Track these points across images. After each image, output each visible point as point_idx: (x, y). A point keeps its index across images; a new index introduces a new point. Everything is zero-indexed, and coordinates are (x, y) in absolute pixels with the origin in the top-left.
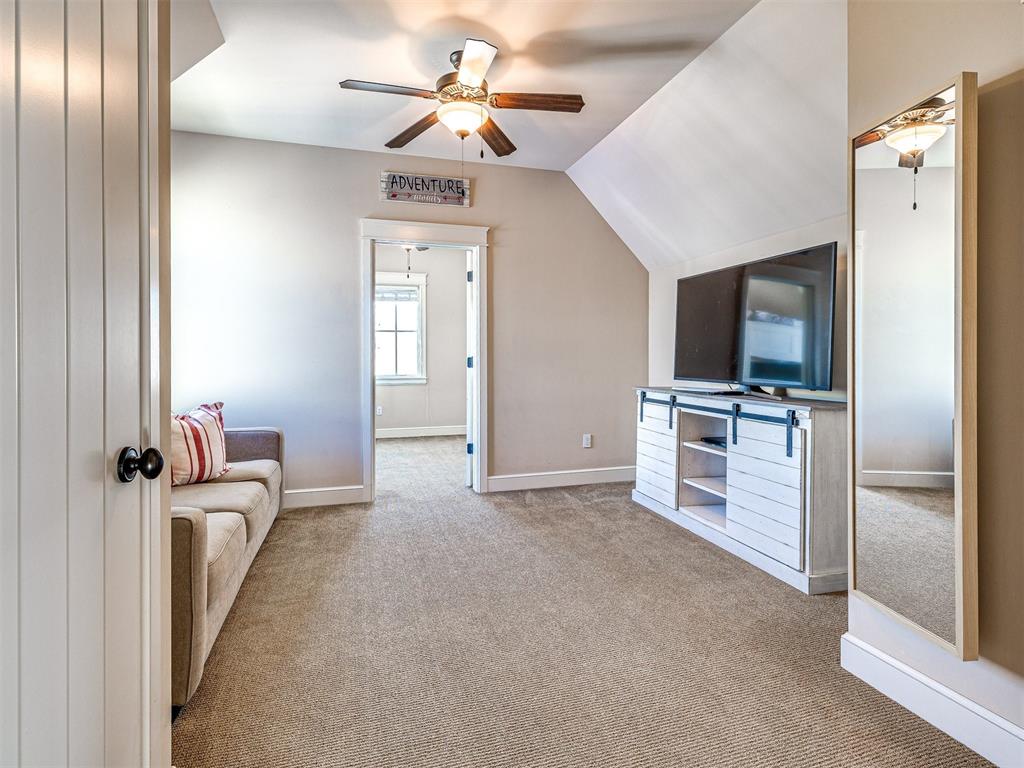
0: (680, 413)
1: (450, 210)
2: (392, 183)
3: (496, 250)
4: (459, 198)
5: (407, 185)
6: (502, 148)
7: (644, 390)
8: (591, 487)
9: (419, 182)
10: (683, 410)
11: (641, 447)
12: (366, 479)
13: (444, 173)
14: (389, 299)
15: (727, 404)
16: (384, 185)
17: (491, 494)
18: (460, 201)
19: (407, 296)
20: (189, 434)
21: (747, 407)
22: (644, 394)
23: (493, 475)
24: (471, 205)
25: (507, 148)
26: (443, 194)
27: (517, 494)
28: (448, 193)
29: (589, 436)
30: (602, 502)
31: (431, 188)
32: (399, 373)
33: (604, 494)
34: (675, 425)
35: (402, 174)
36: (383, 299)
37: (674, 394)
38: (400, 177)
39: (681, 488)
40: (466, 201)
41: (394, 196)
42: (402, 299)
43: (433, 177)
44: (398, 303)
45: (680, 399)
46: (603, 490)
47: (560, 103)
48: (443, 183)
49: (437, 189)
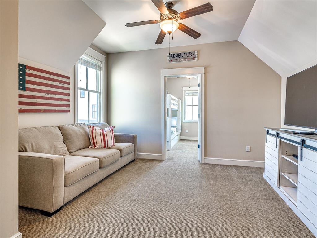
0: (280, 142)
1: (191, 62)
2: (171, 57)
3: (208, 75)
4: (194, 58)
5: (176, 56)
6: (195, 35)
7: (268, 129)
8: (247, 168)
9: (180, 55)
10: (282, 140)
11: (267, 155)
12: (163, 152)
13: (188, 50)
14: (190, 95)
15: (298, 139)
16: (168, 58)
17: (204, 164)
18: (194, 59)
19: (196, 94)
20: (102, 134)
21: (309, 142)
22: (268, 131)
23: (206, 157)
24: (198, 60)
25: (197, 35)
26: (188, 57)
27: (213, 166)
28: (190, 57)
29: (249, 147)
30: (247, 176)
31: (184, 56)
32: (193, 119)
33: (251, 172)
34: (278, 147)
35: (174, 53)
36: (188, 95)
37: (278, 132)
38: (173, 54)
39: (280, 177)
40: (196, 59)
41: (172, 61)
42: (195, 95)
43: (184, 52)
44: (193, 96)
45: (281, 135)
46: (252, 170)
47: (203, 9)
48: (188, 54)
49: (186, 56)
